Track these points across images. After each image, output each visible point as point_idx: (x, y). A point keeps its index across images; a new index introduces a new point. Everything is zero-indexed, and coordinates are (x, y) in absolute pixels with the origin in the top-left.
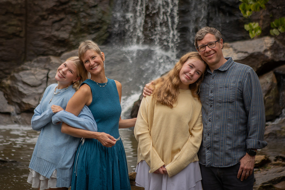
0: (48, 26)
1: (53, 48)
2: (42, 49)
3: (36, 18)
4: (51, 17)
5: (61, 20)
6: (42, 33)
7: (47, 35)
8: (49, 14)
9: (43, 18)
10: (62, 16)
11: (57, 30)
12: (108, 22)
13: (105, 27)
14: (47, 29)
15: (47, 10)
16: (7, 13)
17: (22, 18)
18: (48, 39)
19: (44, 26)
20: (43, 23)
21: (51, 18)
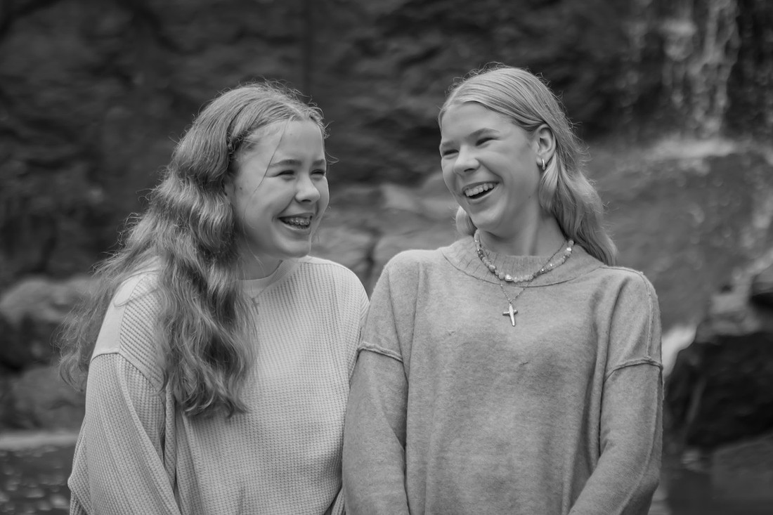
0: (381, 77)
1: (403, 155)
2: (363, 162)
3: (340, 48)
4: (393, 44)
5: (430, 54)
6: (363, 102)
7: (381, 109)
8: (389, 35)
9: (367, 49)
10: (433, 39)
11: (418, 91)
12: (599, 55)
13: (587, 76)
14: (384, 89)
15: (382, 20)
16: (242, 35)
17: (294, 52)
18: (382, 125)
19: (369, 77)
20: (366, 65)
21: (396, 51)
